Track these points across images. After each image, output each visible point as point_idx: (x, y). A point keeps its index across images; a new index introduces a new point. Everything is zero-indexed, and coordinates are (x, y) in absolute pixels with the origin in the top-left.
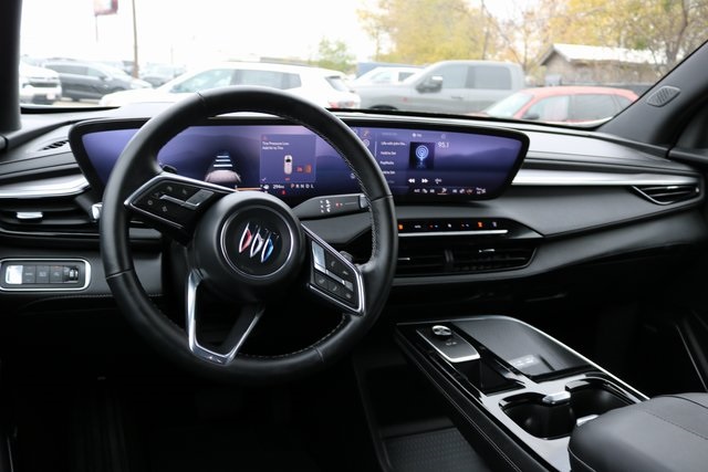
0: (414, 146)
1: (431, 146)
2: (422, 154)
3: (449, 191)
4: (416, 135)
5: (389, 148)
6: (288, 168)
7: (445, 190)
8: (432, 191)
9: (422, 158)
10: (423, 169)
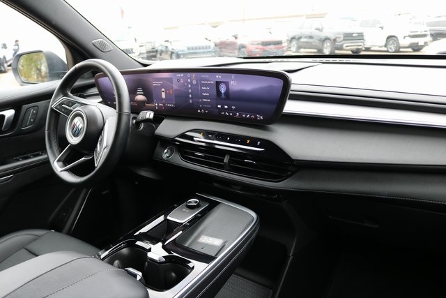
0: (218, 83)
1: (227, 84)
2: (223, 89)
3: (240, 115)
4: (218, 77)
5: (206, 85)
6: (164, 95)
7: (238, 114)
8: (231, 114)
9: (223, 92)
10: (224, 99)
